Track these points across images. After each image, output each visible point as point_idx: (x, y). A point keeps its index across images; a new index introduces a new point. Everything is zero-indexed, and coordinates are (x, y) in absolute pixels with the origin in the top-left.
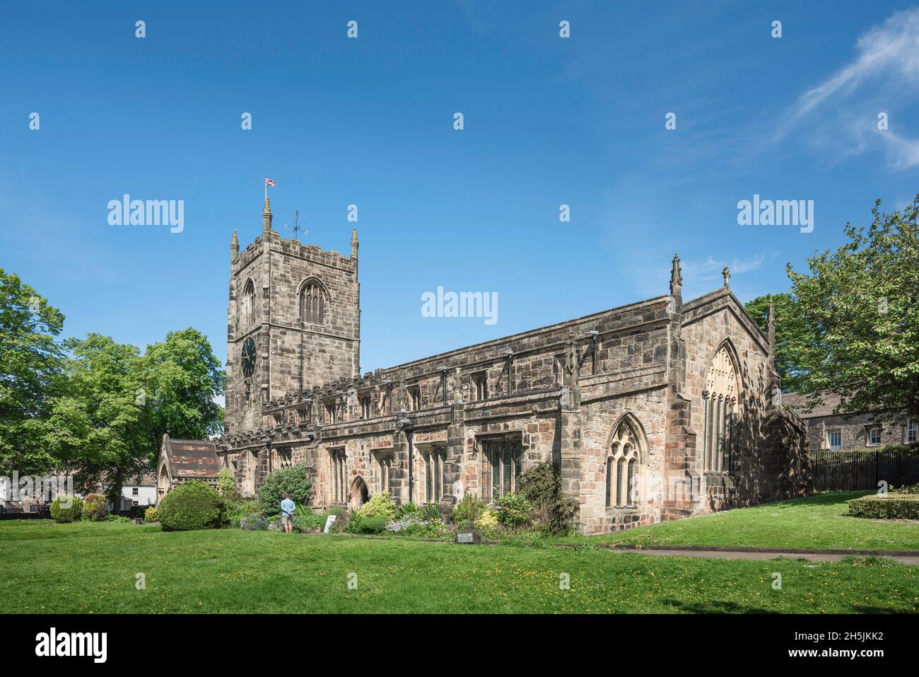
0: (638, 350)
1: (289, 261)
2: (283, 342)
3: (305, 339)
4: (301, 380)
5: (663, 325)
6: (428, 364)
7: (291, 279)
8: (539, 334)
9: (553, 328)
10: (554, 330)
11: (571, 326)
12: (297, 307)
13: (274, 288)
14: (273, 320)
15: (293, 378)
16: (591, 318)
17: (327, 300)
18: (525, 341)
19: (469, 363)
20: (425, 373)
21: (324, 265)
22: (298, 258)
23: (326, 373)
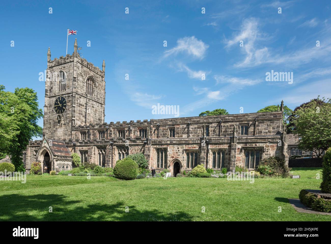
0: (270, 125)
1: (83, 68)
2: (80, 101)
3: (87, 101)
4: (86, 118)
5: (279, 119)
6: (180, 120)
7: (83, 75)
8: (233, 116)
9: (239, 115)
10: (240, 116)
11: (246, 115)
12: (85, 87)
13: (77, 77)
14: (77, 91)
15: (83, 117)
16: (254, 114)
17: (95, 86)
18: (227, 118)
19: (201, 122)
20: (178, 123)
21: (94, 72)
22: (86, 67)
23: (94, 116)
